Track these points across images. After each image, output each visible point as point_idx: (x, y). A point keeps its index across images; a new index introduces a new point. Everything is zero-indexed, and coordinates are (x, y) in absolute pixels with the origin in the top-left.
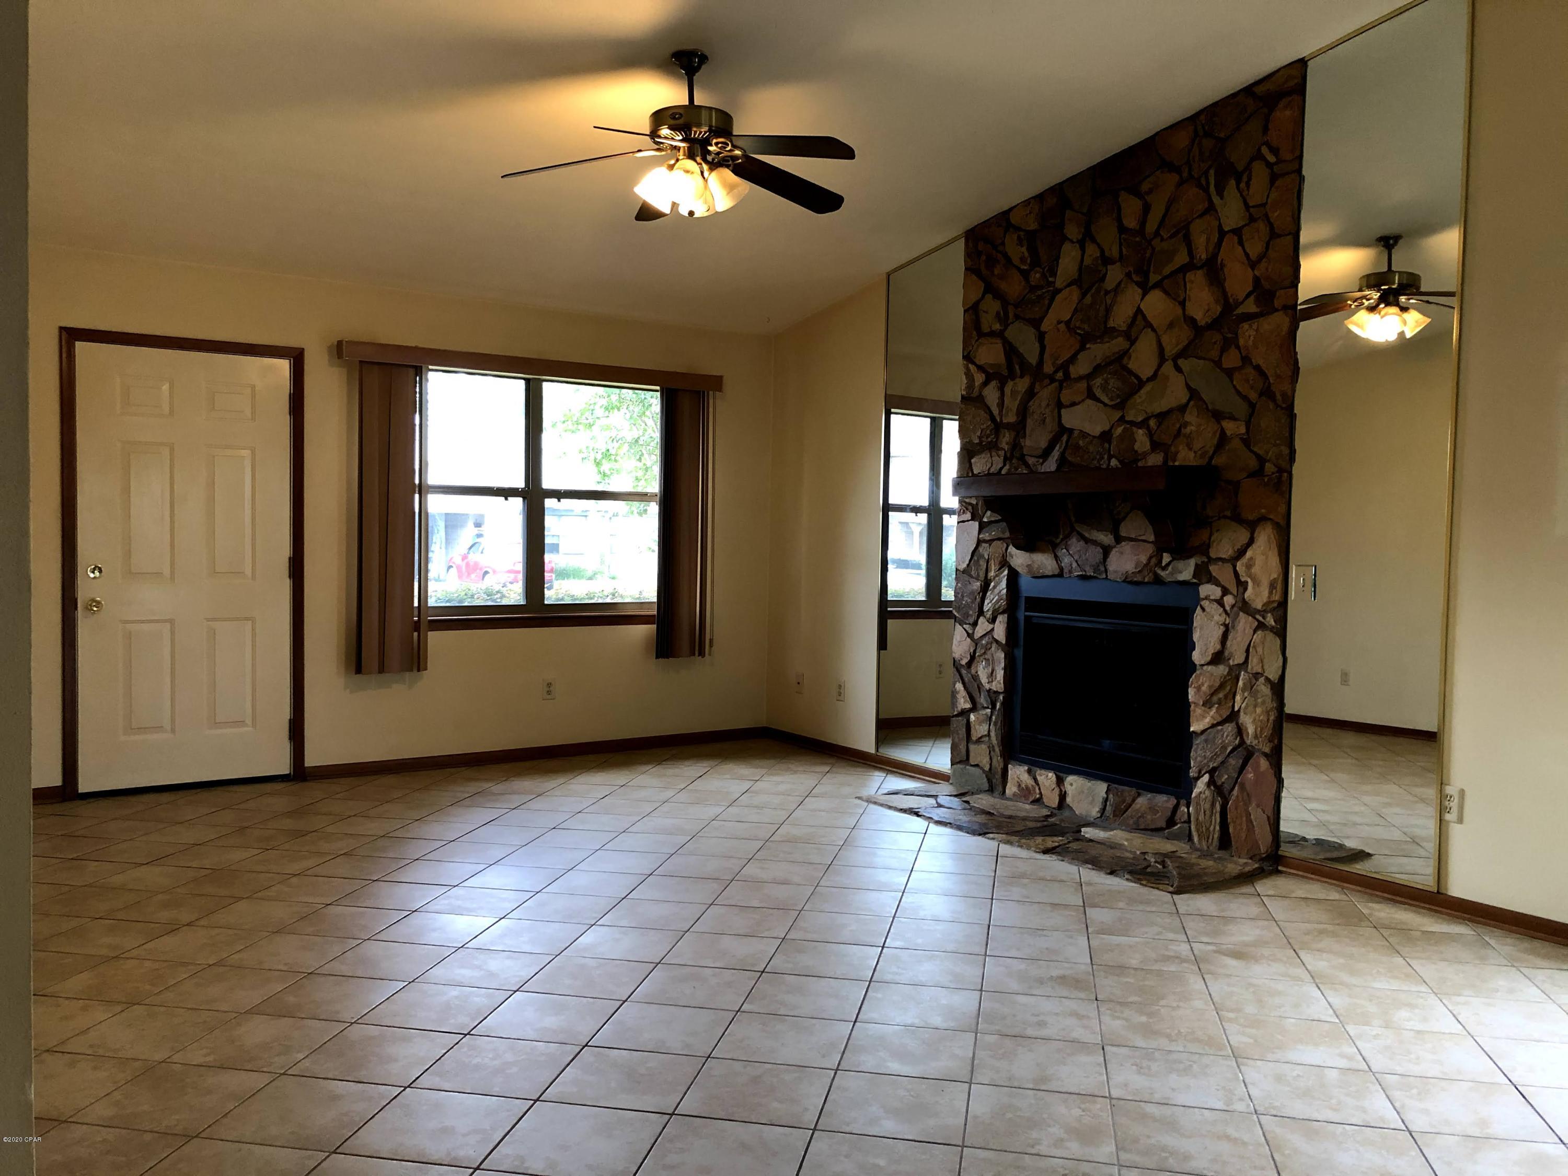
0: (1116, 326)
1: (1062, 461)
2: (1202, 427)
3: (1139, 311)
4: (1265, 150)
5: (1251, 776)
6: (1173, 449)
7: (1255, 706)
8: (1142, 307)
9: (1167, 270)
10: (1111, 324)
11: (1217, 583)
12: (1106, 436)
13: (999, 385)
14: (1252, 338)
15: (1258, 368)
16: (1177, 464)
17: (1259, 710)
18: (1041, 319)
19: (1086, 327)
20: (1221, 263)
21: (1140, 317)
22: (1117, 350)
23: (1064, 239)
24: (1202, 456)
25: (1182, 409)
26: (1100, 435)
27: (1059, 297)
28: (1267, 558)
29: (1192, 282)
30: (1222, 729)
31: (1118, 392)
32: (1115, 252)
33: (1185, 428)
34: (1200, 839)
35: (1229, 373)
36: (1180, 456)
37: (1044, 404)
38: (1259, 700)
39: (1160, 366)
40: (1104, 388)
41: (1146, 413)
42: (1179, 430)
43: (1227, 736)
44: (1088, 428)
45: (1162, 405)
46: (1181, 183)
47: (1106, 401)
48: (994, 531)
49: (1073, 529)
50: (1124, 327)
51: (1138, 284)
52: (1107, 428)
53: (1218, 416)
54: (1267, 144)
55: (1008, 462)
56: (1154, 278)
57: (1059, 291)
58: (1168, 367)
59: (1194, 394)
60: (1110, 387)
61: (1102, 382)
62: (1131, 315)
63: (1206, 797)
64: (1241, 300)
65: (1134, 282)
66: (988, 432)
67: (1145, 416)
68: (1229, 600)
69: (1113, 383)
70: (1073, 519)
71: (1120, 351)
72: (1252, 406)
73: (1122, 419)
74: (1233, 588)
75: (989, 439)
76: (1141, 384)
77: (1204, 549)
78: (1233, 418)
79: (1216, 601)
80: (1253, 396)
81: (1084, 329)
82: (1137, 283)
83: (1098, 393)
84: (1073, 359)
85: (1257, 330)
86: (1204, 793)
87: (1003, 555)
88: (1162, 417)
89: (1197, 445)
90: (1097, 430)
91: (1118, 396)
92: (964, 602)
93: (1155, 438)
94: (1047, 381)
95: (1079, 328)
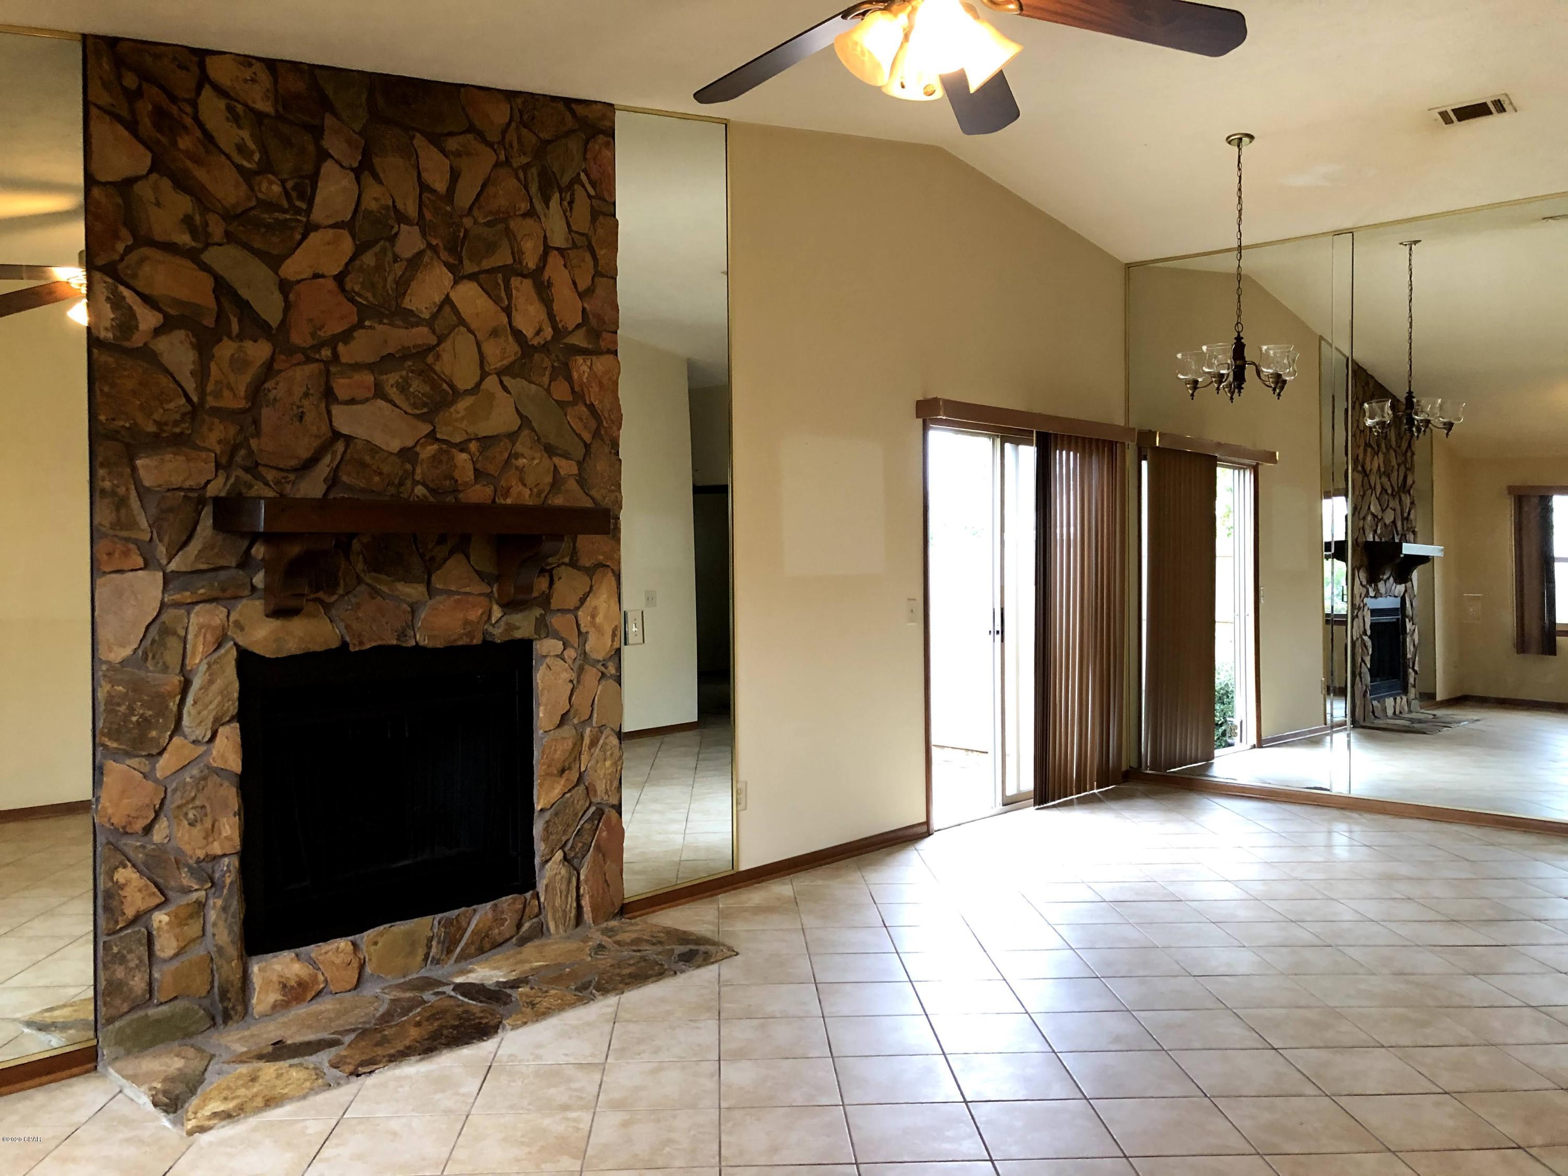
0: (414, 309)
1: (333, 481)
2: (536, 462)
3: (447, 300)
4: (583, 176)
5: (604, 834)
6: (503, 483)
7: (605, 760)
8: (451, 295)
9: (487, 264)
10: (407, 303)
11: (557, 636)
12: (407, 454)
13: (193, 340)
14: (586, 375)
15: (591, 407)
16: (509, 501)
17: (608, 763)
18: (282, 258)
19: (369, 295)
20: (548, 281)
21: (447, 309)
22: (419, 342)
23: (323, 155)
24: (539, 494)
25: (512, 436)
26: (399, 451)
27: (314, 237)
28: (609, 606)
29: (518, 290)
30: (571, 796)
31: (425, 399)
32: (412, 210)
33: (516, 459)
34: (557, 927)
35: (562, 404)
36: (514, 491)
37: (298, 391)
38: (608, 753)
39: (482, 379)
40: (403, 388)
41: (467, 433)
42: (507, 462)
43: (578, 801)
44: (379, 439)
45: (486, 428)
46: (497, 165)
47: (405, 406)
48: (203, 587)
49: (360, 581)
50: (426, 315)
51: (450, 267)
52: (410, 443)
53: (550, 450)
54: (585, 171)
55: (220, 472)
56: (469, 267)
57: (316, 227)
58: (491, 383)
59: (525, 421)
60: (411, 390)
61: (400, 380)
62: (438, 303)
63: (562, 877)
64: (570, 329)
65: (441, 260)
66: (178, 417)
67: (465, 437)
68: (571, 653)
69: (417, 386)
70: (360, 566)
71: (424, 344)
72: (587, 446)
73: (432, 436)
74: (574, 640)
75: (177, 430)
76: (457, 394)
77: (545, 601)
78: (566, 456)
79: (557, 656)
80: (587, 437)
81: (366, 299)
82: (447, 265)
83: (393, 393)
84: (346, 336)
85: (590, 368)
86: (560, 873)
87: (223, 628)
88: (486, 442)
89: (530, 480)
90: (395, 445)
91: (425, 405)
92: (134, 719)
93: (479, 466)
94: (300, 357)
95: (360, 296)
